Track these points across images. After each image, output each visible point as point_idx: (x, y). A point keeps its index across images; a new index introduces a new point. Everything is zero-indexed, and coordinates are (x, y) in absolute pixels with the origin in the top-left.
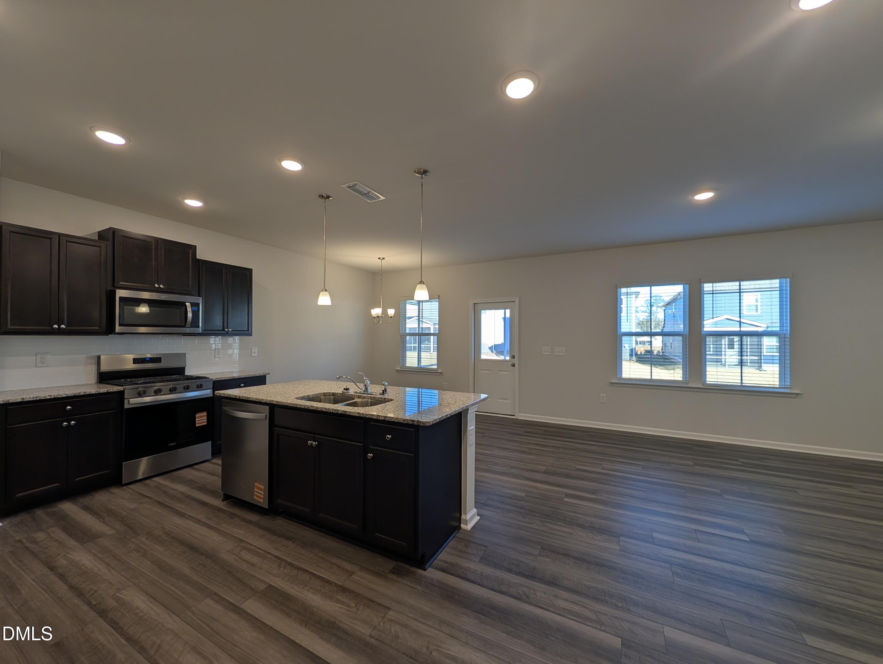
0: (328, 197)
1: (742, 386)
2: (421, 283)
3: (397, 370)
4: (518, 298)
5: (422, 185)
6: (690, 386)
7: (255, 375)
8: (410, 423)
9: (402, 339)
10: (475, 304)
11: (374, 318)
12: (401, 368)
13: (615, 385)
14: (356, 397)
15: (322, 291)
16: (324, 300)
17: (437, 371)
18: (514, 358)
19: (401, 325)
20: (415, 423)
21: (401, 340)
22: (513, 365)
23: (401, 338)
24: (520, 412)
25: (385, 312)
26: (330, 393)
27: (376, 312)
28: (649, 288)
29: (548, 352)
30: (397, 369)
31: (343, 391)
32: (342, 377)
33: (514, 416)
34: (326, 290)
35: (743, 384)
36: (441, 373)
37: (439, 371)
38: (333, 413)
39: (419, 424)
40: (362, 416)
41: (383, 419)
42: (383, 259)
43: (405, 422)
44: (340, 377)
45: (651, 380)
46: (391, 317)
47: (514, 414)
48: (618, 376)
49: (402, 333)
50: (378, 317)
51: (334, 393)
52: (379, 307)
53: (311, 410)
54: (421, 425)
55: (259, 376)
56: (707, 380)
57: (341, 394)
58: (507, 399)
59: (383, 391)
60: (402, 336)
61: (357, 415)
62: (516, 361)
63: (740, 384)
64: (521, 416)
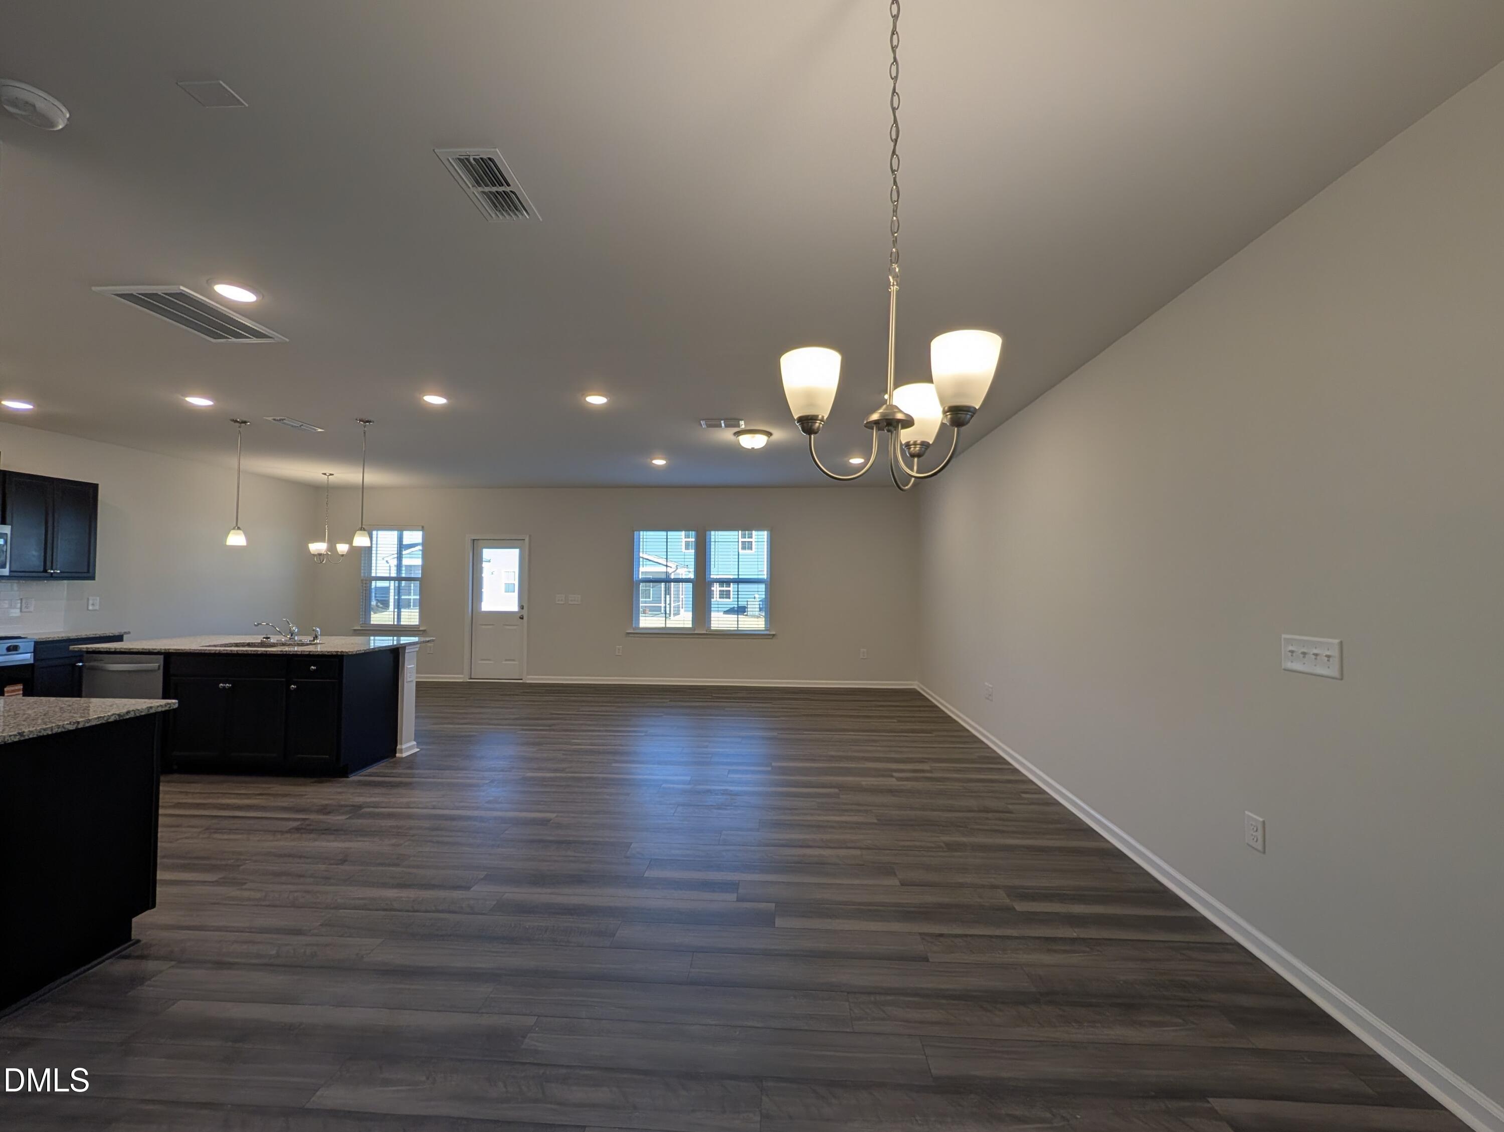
0: (245, 422)
1: (738, 630)
2: (361, 530)
3: (355, 630)
4: (528, 536)
5: (365, 433)
6: (696, 632)
7: (105, 635)
8: (335, 653)
9: (364, 585)
10: (474, 540)
11: (314, 555)
12: (361, 627)
13: (631, 635)
14: (279, 645)
15: (234, 529)
16: (236, 539)
17: (419, 628)
18: (523, 609)
19: (362, 565)
20: (339, 653)
21: (362, 586)
22: (522, 618)
23: (362, 583)
24: (528, 674)
25: (332, 548)
26: (244, 643)
27: (318, 547)
28: (664, 533)
29: (562, 600)
30: (355, 628)
31: (261, 640)
32: (261, 624)
33: (522, 679)
34: (239, 528)
35: (739, 629)
36: (424, 631)
37: (421, 629)
38: (251, 654)
39: (342, 654)
40: (285, 653)
41: (307, 653)
42: (331, 475)
43: (329, 654)
44: (258, 624)
45: (665, 628)
46: (343, 555)
47: (521, 678)
48: (634, 626)
49: (364, 576)
50: (320, 555)
51: (249, 643)
52: (323, 540)
53: (225, 654)
54: (345, 654)
55: (112, 636)
56: (712, 625)
57: (259, 643)
58: (513, 660)
59: (314, 638)
60: (364, 582)
61: (279, 653)
62: (525, 613)
63: (736, 629)
64: (529, 679)
